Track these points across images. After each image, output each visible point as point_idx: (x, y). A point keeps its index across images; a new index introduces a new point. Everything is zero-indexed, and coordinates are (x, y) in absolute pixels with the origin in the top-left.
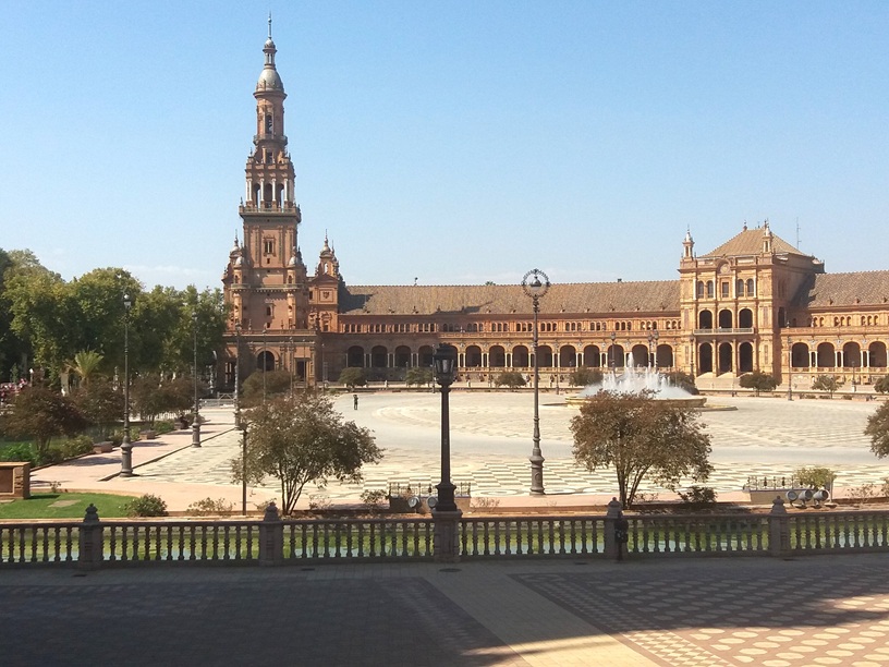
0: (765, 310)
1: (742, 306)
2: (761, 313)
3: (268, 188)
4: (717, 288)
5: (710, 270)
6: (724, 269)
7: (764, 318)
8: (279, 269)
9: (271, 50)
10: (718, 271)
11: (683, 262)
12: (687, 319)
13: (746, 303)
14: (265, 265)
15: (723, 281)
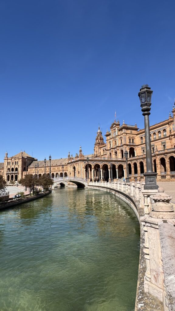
0: (20, 168)
1: (16, 167)
4: (11, 163)
5: (10, 159)
6: (13, 159)
7: (20, 169)
10: (11, 160)
12: (5, 170)
13: (16, 166)
15: (13, 162)
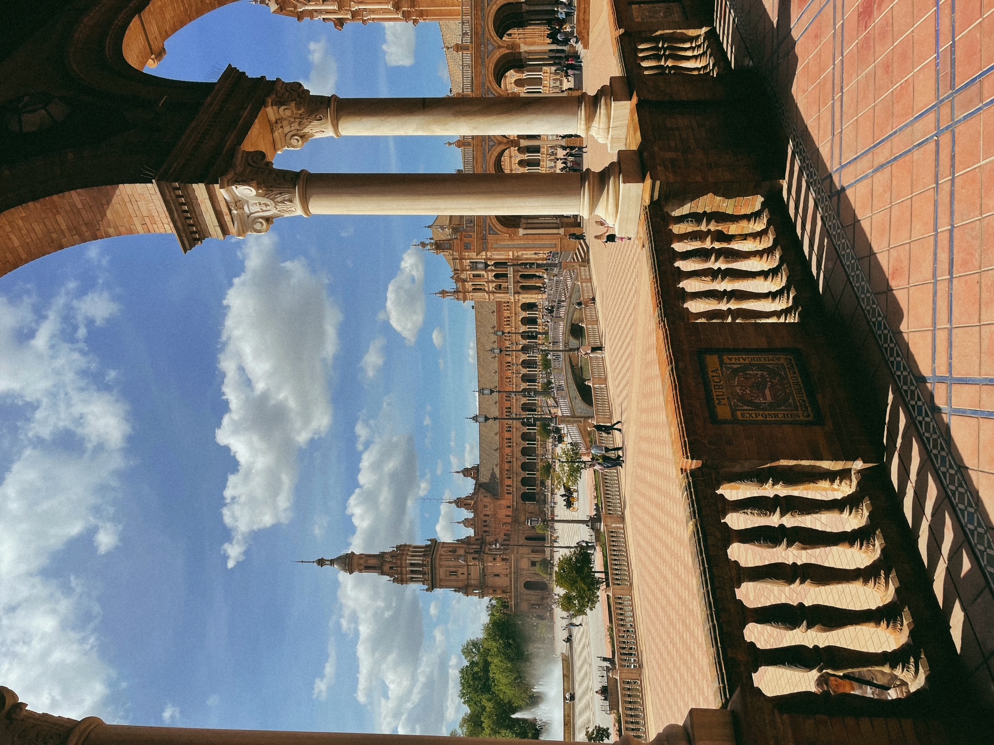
2: (495, 257)
3: (412, 572)
4: (478, 281)
5: (464, 285)
8: (468, 568)
9: (321, 562)
10: (464, 281)
11: (458, 299)
14: (466, 576)
15: (472, 277)
